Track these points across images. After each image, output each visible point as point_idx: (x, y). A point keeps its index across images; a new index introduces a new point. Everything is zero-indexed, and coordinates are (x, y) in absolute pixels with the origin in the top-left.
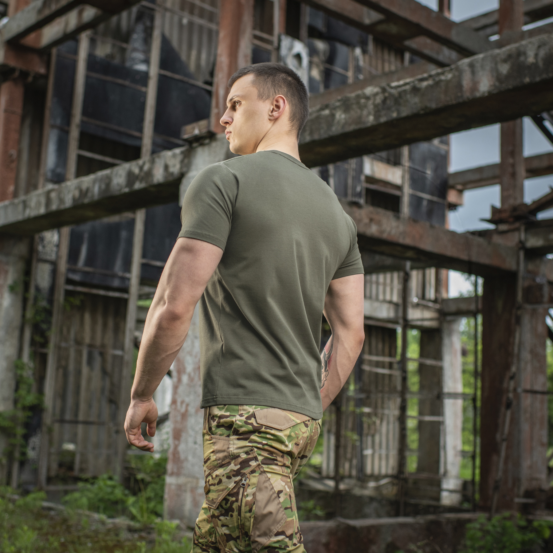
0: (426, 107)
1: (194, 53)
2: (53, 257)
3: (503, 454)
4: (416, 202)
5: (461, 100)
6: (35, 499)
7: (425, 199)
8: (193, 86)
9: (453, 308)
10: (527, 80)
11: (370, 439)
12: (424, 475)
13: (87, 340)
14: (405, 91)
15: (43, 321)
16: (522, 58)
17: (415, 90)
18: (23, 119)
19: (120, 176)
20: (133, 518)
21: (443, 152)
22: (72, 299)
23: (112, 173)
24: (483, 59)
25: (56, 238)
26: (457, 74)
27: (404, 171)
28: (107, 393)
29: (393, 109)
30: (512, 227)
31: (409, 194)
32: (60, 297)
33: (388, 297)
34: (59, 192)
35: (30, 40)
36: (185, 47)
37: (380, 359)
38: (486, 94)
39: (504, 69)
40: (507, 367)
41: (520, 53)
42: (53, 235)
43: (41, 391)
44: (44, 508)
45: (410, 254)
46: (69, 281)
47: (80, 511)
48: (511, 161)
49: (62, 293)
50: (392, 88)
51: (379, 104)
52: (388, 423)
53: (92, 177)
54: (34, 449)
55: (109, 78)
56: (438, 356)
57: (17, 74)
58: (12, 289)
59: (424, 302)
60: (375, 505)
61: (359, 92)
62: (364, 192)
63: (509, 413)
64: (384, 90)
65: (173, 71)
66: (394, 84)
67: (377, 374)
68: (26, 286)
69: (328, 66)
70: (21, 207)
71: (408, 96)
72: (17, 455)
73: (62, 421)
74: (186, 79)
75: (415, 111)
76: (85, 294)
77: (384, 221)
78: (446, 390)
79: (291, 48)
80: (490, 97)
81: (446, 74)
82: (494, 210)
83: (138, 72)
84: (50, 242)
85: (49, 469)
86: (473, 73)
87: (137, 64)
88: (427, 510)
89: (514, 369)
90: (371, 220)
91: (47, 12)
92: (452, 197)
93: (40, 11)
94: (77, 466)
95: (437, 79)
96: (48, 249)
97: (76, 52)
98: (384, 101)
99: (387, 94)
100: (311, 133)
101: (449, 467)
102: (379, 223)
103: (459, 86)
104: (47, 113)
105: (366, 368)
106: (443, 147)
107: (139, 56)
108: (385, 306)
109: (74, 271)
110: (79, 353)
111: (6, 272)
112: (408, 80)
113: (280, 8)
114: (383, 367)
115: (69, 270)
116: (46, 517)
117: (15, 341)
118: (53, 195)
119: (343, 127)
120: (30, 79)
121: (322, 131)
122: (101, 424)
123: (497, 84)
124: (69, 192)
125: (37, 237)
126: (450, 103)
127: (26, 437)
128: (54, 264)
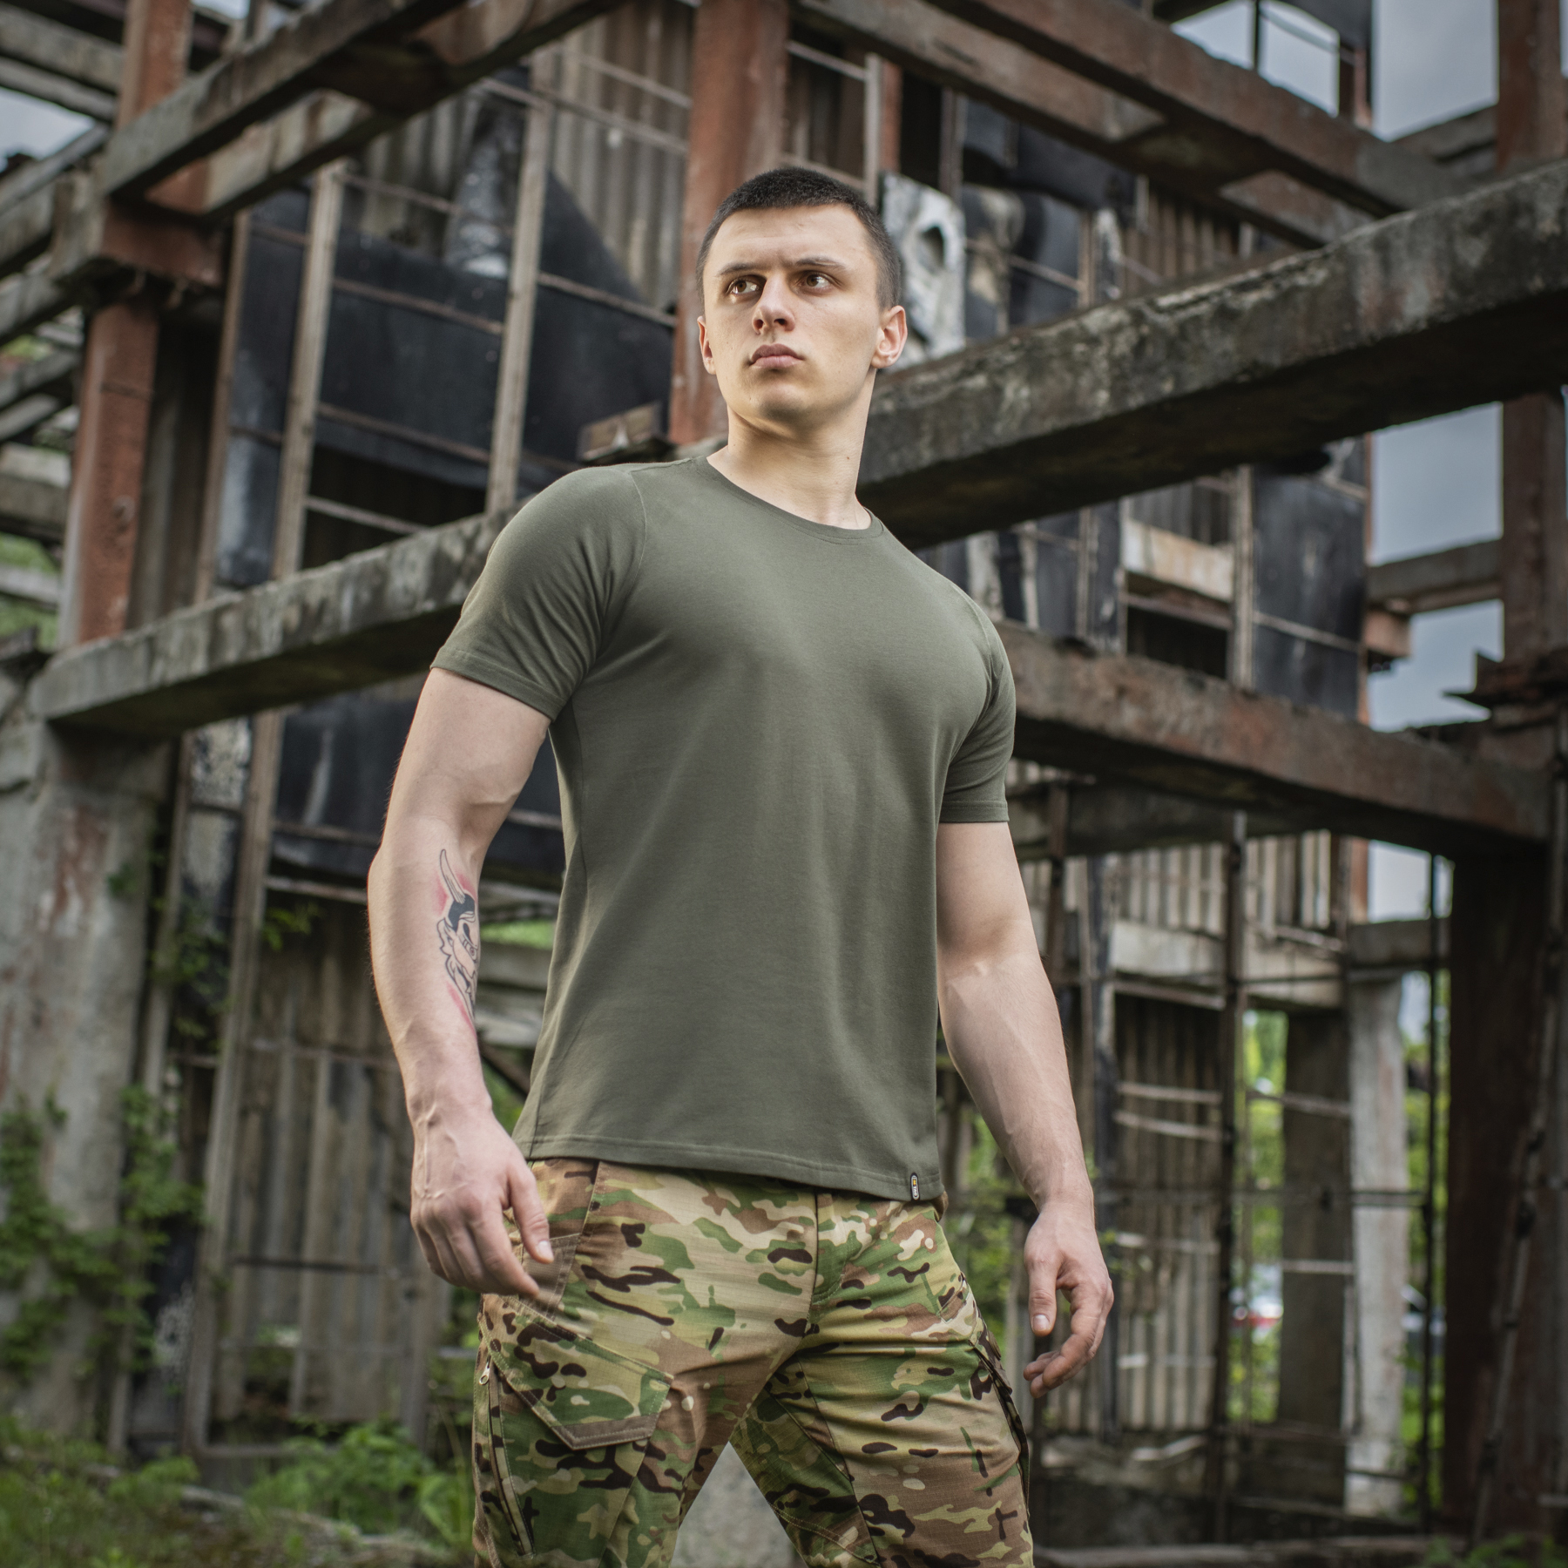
0: (1256, 364)
1: (640, 227)
2: (234, 798)
3: (1507, 1364)
4: (1275, 646)
5: (1352, 344)
6: (161, 1479)
7: (1300, 639)
8: (635, 317)
9: (1380, 949)
10: (1537, 283)
11: (1140, 1324)
12: (1298, 1430)
13: (331, 1034)
14: (1196, 319)
15: (201, 976)
16: (1523, 223)
17: (1225, 316)
18: (155, 409)
19: (413, 566)
20: (431, 1532)
21: (1351, 507)
22: (284, 916)
23: (389, 557)
24: (1414, 226)
25: (242, 742)
26: (1340, 268)
27: (1238, 559)
28: (385, 1185)
29: (1164, 370)
30: (1535, 714)
31: (1254, 624)
32: (253, 911)
33: (1194, 920)
34: (246, 613)
35: (174, 191)
36: (614, 210)
37: (1170, 1094)
38: (1423, 326)
39: (1473, 253)
40: (1522, 1115)
41: (1517, 208)
42: (235, 734)
43: (195, 1176)
44: (186, 1505)
45: (1236, 789)
46: (278, 867)
47: (286, 1514)
48: (1532, 526)
49: (259, 898)
50: (1160, 311)
51: (1123, 357)
52: (1193, 1280)
53: (335, 569)
54: (172, 1338)
55: (396, 297)
56: (1339, 1087)
57: (138, 284)
58: (118, 887)
59: (1298, 934)
60: (1143, 1511)
61: (1071, 324)
62: (1122, 620)
63: (1524, 1248)
64: (1138, 318)
65: (578, 278)
66: (1166, 301)
67: (1161, 1138)
68: (158, 878)
69: (1020, 262)
70: (140, 655)
71: (1206, 333)
72: (125, 1355)
73: (256, 1261)
74: (614, 300)
75: (1224, 375)
76: (322, 901)
77: (1160, 695)
78: (1360, 1183)
79: (913, 213)
80: (1435, 332)
81: (1311, 270)
82: (1484, 666)
83: (480, 280)
84: (227, 756)
85: (215, 1399)
86: (1386, 265)
87: (476, 257)
88: (1293, 1526)
89: (1538, 1122)
90: (1122, 692)
91: (220, 112)
92: (1377, 634)
93: (201, 110)
94: (297, 1392)
95: (1285, 284)
96: (219, 775)
97: (304, 223)
98: (1139, 347)
99: (1145, 330)
100: (936, 442)
101: (1370, 1408)
102: (1144, 701)
103: (1348, 303)
104: (222, 395)
105: (1129, 1119)
106: (1353, 492)
107: (485, 234)
108: (1185, 943)
109: (294, 838)
110: (307, 1071)
111: (102, 839)
112: (1205, 289)
113: (884, 100)
114: (1180, 1119)
115: (279, 835)
116: (186, 1527)
117: (125, 1035)
118: (229, 621)
119: (1024, 423)
120: (175, 299)
121: (966, 436)
122: (369, 1270)
123: (1453, 295)
124: (272, 612)
125: (188, 740)
126: (1322, 352)
127: (152, 1306)
128: (237, 816)
